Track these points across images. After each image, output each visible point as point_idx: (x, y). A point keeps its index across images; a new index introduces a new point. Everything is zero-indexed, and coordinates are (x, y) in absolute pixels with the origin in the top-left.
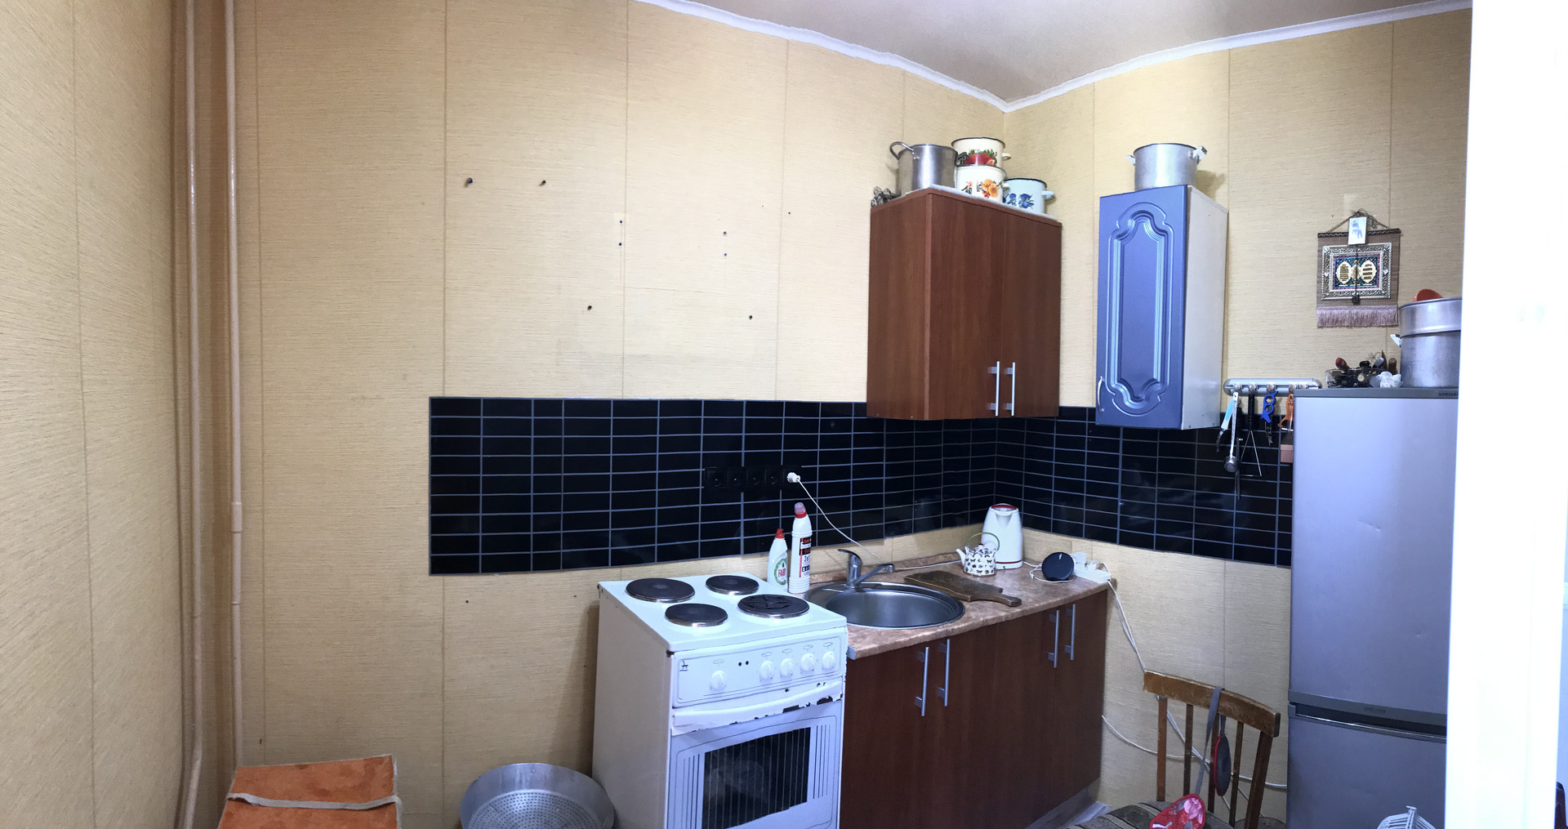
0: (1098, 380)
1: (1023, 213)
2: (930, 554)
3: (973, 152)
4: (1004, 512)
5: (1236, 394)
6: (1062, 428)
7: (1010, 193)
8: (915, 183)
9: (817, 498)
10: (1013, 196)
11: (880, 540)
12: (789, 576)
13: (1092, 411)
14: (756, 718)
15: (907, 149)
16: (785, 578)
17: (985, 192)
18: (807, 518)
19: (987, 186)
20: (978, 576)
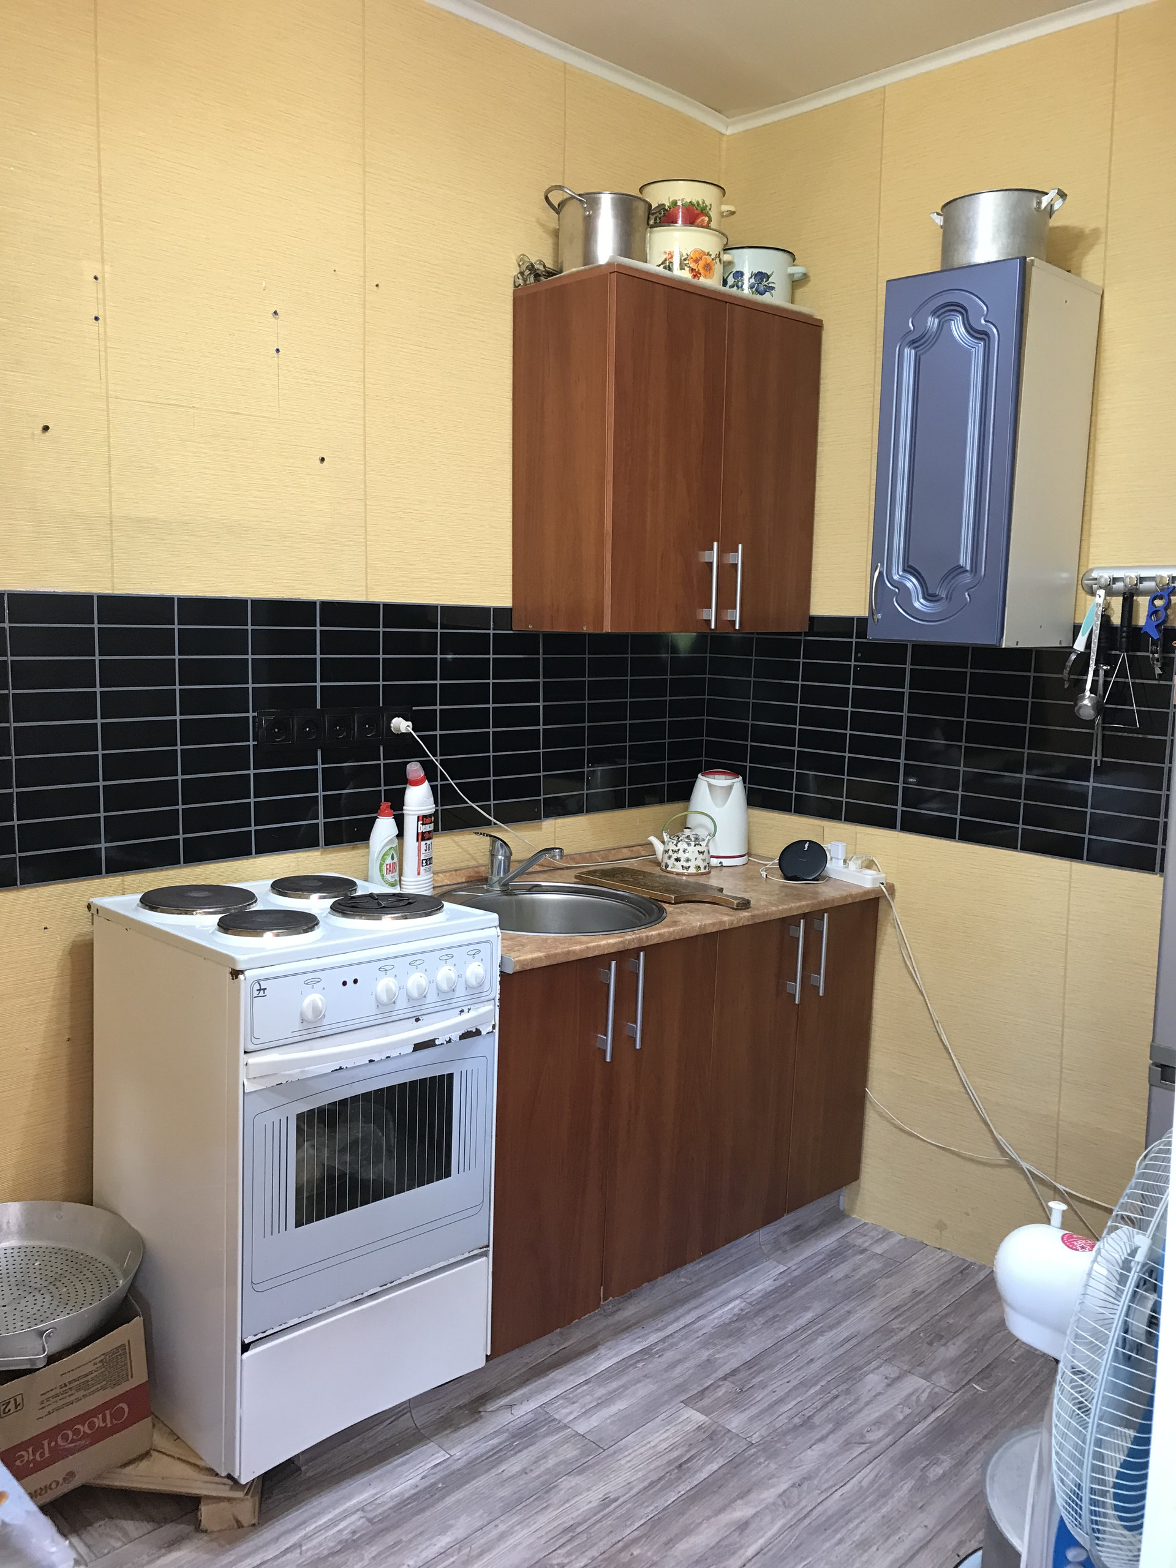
0: (873, 570)
1: (756, 303)
2: (610, 846)
3: (675, 203)
4: (721, 781)
5: (1102, 592)
6: (812, 650)
7: (734, 271)
8: (588, 255)
9: (439, 758)
10: (739, 275)
11: (535, 823)
12: (401, 874)
13: (862, 622)
14: (371, 1061)
15: (572, 197)
16: (396, 874)
17: (692, 270)
18: (425, 787)
19: (696, 261)
20: (683, 875)
